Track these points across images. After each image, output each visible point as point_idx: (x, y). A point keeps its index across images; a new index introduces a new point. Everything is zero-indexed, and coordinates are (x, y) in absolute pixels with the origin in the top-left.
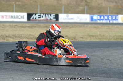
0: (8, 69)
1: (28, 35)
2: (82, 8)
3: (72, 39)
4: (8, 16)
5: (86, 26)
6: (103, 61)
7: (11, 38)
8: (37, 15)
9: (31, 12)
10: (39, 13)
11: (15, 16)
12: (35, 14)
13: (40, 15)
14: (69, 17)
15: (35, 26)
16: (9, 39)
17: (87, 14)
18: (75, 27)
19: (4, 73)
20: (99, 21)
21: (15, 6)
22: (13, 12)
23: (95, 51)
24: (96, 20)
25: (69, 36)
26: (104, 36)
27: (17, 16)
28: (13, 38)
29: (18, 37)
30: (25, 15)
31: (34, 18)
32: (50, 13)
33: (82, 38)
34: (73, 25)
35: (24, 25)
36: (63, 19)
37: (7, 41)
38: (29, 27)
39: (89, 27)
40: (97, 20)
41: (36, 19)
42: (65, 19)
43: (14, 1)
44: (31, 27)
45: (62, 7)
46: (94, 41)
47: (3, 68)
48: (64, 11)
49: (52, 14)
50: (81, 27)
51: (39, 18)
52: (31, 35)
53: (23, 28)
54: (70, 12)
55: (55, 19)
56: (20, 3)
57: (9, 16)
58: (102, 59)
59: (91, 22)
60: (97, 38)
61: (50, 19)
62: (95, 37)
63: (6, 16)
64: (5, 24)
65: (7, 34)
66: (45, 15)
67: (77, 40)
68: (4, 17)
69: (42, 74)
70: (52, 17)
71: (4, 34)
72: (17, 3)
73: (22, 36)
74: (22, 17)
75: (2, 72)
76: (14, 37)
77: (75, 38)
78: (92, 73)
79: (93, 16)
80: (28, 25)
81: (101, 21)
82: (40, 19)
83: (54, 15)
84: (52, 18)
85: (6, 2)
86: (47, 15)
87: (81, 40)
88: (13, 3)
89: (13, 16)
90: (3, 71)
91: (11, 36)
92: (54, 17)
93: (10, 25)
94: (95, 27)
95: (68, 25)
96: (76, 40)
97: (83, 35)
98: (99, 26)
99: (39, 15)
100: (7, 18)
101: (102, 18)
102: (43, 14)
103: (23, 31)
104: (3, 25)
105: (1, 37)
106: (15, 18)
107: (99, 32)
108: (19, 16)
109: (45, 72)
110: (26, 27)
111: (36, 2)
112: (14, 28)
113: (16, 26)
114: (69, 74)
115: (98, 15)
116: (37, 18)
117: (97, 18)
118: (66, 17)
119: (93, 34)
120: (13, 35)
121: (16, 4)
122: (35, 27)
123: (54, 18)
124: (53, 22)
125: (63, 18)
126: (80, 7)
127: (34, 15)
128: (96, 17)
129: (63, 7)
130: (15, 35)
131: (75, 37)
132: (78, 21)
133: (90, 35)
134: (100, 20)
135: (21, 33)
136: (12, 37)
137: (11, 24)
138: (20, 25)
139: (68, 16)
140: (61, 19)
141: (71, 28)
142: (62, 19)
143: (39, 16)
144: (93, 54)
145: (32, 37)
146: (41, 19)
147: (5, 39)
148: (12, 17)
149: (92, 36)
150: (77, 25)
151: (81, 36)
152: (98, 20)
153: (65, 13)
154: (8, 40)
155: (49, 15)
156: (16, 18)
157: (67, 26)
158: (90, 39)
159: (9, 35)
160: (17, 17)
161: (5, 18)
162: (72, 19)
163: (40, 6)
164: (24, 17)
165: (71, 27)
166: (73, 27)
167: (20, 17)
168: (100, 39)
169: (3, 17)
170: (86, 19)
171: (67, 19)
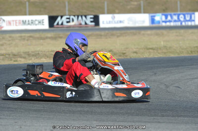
0: (15, 108)
1: (49, 51)
2: (135, 3)
3: (120, 56)
4: (17, 22)
5: (143, 32)
6: (168, 89)
7: (21, 57)
8: (64, 18)
9: (54, 14)
10: (67, 14)
11: (29, 21)
12: (62, 17)
13: (69, 18)
14: (116, 19)
15: (61, 36)
16: (19, 59)
17: (145, 12)
18: (126, 36)
19: (7, 116)
20: (164, 24)
21: (29, 5)
22: (25, 14)
23: (155, 74)
24: (159, 22)
25: (115, 51)
26: (170, 48)
27: (32, 20)
28: (24, 58)
29: (33, 55)
30: (45, 18)
31: (60, 23)
32: (85, 14)
33: (136, 52)
34: (123, 32)
35: (43, 35)
36: (107, 23)
37: (15, 63)
38: (51, 38)
39: (148, 35)
40: (161, 22)
41: (62, 24)
42: (110, 22)
44: (54, 38)
45: (104, 3)
46: (155, 58)
47: (8, 108)
48: (108, 10)
49: (88, 15)
50: (135, 34)
51: (68, 22)
52: (53, 51)
53: (42, 41)
54: (117, 11)
55: (93, 24)
57: (19, 21)
58: (167, 87)
59: (151, 25)
60: (160, 51)
61: (86, 24)
62: (157, 50)
63: (14, 22)
64: (13, 35)
65: (15, 50)
66: (76, 17)
67: (128, 57)
68: (12, 23)
69: (67, 115)
70: (89, 20)
71: (10, 52)
73: (39, 54)
74: (40, 22)
75: (4, 115)
76: (27, 56)
77: (124, 54)
78: (149, 110)
79: (154, 16)
80: (49, 35)
81: (168, 24)
82: (69, 24)
83: (92, 16)
84: (88, 22)
86: (80, 18)
87: (134, 56)
89: (26, 21)
90: (7, 112)
91: (22, 53)
92: (92, 20)
93: (21, 37)
94: (157, 34)
95: (115, 32)
96: (125, 57)
97: (137, 48)
98: (165, 32)
99: (67, 18)
100: (16, 25)
101: (169, 18)
102: (74, 16)
103: (42, 45)
104: (10, 37)
105: (6, 57)
106: (29, 24)
107: (164, 41)
108: (36, 20)
109: (74, 112)
110: (47, 38)
112: (27, 40)
113: (31, 37)
115: (163, 15)
116: (65, 23)
117: (161, 19)
118: (111, 20)
119: (154, 46)
120: (24, 53)
121: (29, 2)
123: (91, 22)
124: (90, 28)
125: (106, 20)
126: (133, 3)
127: (59, 18)
128: (159, 17)
129: (106, 3)
130: (29, 52)
131: (124, 52)
132: (131, 25)
133: (149, 47)
134: (165, 22)
135: (38, 49)
136: (23, 56)
137: (23, 35)
138: (37, 35)
139: (114, 17)
140: (103, 23)
141: (118, 36)
142: (105, 22)
143: (68, 20)
144: (154, 78)
146: (71, 24)
147: (11, 60)
148: (24, 22)
149: (152, 49)
150: (128, 31)
151: (135, 50)
152: (163, 22)
153: (108, 13)
154: (16, 61)
155: (84, 18)
156: (31, 25)
157: (113, 35)
158: (148, 53)
159: (19, 53)
160: (32, 22)
161: (13, 25)
162: (121, 22)
163: (69, 3)
164: (43, 22)
165: (119, 34)
166: (121, 35)
167: (37, 22)
168: (165, 53)
169: (10, 23)
170: (144, 22)
171: (112, 23)
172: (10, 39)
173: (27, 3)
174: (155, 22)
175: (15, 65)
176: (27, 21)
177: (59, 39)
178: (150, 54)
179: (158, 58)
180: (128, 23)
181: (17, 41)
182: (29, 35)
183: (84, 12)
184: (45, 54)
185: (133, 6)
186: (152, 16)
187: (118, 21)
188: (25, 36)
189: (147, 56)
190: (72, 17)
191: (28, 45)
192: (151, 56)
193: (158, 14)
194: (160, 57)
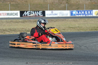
0: (6, 56)
1: (21, 29)
2: (63, 5)
4: (5, 14)
5: (67, 19)
6: (81, 48)
9: (23, 10)
10: (29, 10)
13: (30, 12)
14: (53, 13)
16: (6, 32)
17: (68, 10)
18: (59, 21)
19: (2, 60)
20: (77, 16)
21: (10, 6)
22: (8, 10)
23: (74, 40)
24: (75, 15)
26: (81, 27)
27: (12, 13)
29: (13, 30)
30: (18, 12)
32: (38, 10)
34: (57, 19)
35: (18, 20)
36: (49, 15)
37: (4, 34)
38: (21, 22)
39: (70, 21)
40: (76, 15)
41: (27, 15)
43: (9, 1)
46: (74, 32)
47: (2, 56)
48: (50, 8)
49: (40, 11)
50: (63, 21)
51: (29, 14)
52: (23, 28)
53: (17, 23)
54: (54, 9)
55: (42, 15)
56: (14, 3)
57: (5, 13)
58: (80, 46)
59: (71, 16)
60: (76, 29)
61: (38, 15)
62: (75, 28)
63: (3, 14)
64: (3, 20)
65: (4, 28)
66: (34, 12)
69: (32, 60)
70: (40, 13)
71: (1, 28)
72: (12, 3)
73: (16, 29)
76: (10, 31)
78: (72, 58)
79: (73, 12)
80: (20, 20)
81: (79, 16)
83: (42, 11)
85: (3, 3)
86: (36, 12)
87: (63, 31)
88: (9, 3)
91: (7, 29)
92: (42, 13)
93: (7, 21)
94: (74, 21)
95: (53, 19)
97: (65, 27)
98: (78, 19)
99: (29, 12)
100: (4, 16)
101: (80, 13)
102: (33, 11)
103: (17, 25)
104: (1, 21)
106: (10, 15)
107: (78, 24)
108: (14, 13)
109: (35, 59)
110: (19, 22)
111: (26, 1)
112: (10, 23)
113: (11, 21)
114: (54, 59)
115: (76, 11)
118: (51, 13)
119: (73, 27)
120: (8, 29)
121: (10, 4)
122: (27, 22)
124: (40, 17)
126: (62, 5)
127: (25, 12)
129: (48, 5)
130: (11, 29)
132: (61, 16)
133: (70, 27)
135: (15, 27)
136: (8, 31)
137: (7, 20)
138: (14, 20)
139: (53, 12)
141: (55, 22)
142: (48, 14)
143: (30, 13)
145: (24, 30)
146: (31, 15)
147: (2, 33)
148: (8, 14)
149: (72, 28)
150: (60, 19)
151: (63, 28)
152: (77, 14)
153: (50, 10)
154: (5, 33)
157: (52, 21)
158: (70, 30)
159: (6, 29)
162: (56, 14)
164: (17, 14)
165: (55, 21)
166: (56, 21)
167: (14, 14)
168: (79, 30)
170: (67, 14)
171: (51, 15)
172: (1, 22)
173: (9, 4)
174: (73, 14)
175: (4, 35)
176: (9, 14)
177: (25, 22)
178: (71, 30)
179: (75, 32)
180: (59, 15)
181: (5, 23)
182: (10, 20)
183: (38, 9)
184: (19, 30)
185: (62, 7)
186: (71, 12)
187: (54, 14)
188: (8, 21)
189: (70, 31)
190: (31, 12)
191: (10, 25)
192: (72, 31)
193: (74, 11)
194: (76, 32)
